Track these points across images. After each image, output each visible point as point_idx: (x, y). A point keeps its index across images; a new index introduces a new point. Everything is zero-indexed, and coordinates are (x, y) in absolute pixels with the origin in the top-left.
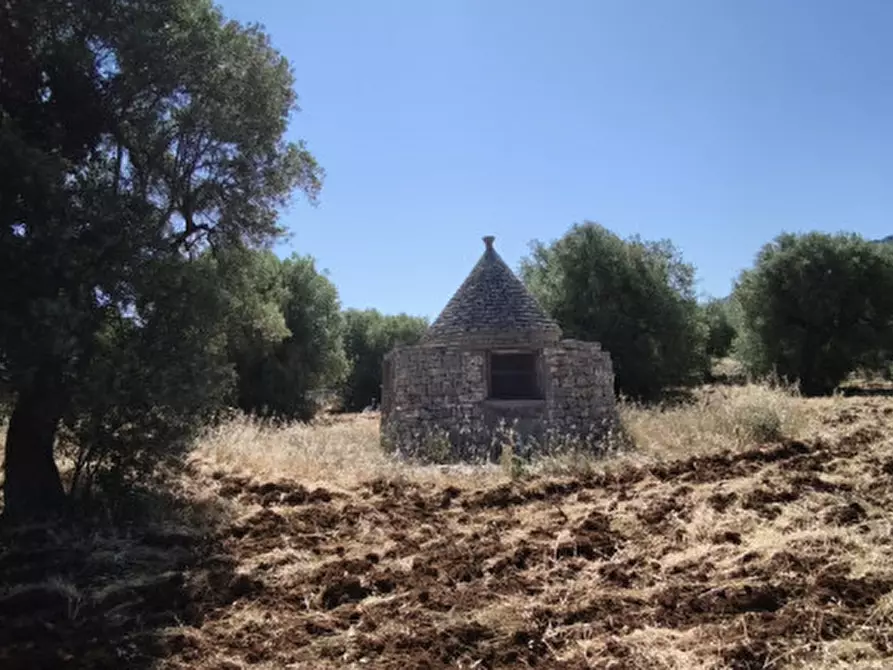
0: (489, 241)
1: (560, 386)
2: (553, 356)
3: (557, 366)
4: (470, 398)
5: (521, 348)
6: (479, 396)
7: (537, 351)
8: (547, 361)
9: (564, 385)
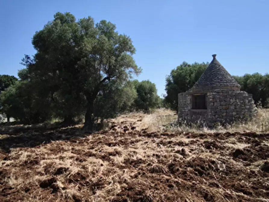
0: (214, 56)
1: (213, 105)
2: (211, 95)
3: (212, 98)
4: (187, 108)
5: (201, 93)
6: (189, 108)
7: (206, 94)
8: (209, 97)
9: (215, 105)
